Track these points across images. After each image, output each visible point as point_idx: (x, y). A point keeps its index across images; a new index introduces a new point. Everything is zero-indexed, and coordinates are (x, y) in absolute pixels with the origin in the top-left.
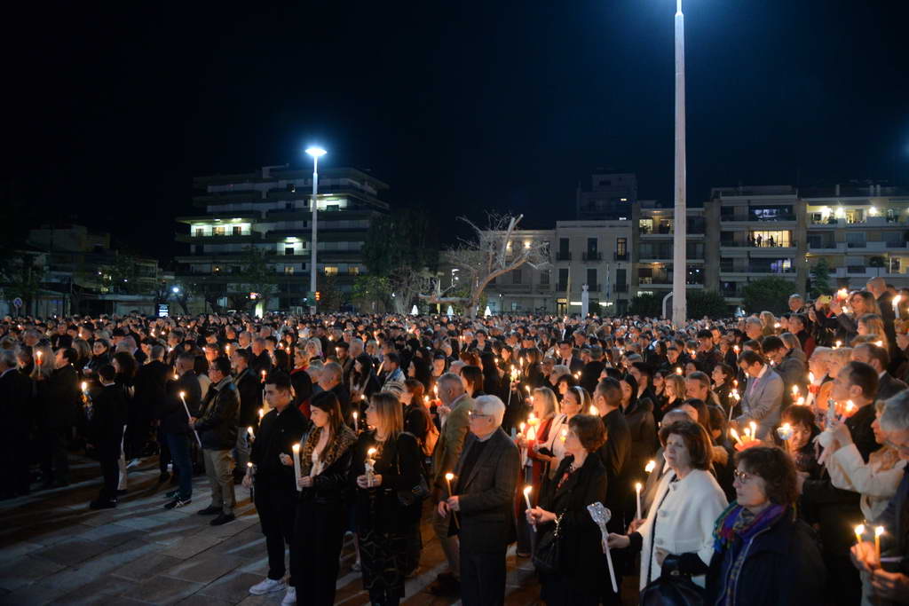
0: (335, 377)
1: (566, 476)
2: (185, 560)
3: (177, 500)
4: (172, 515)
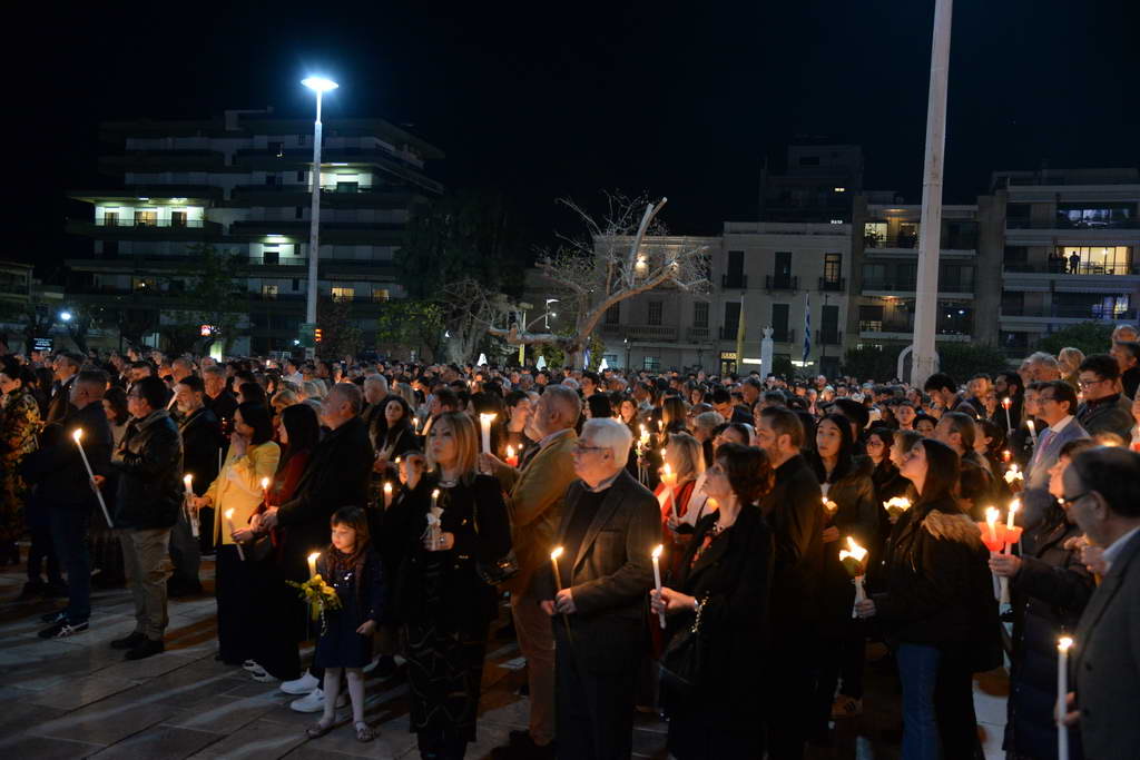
0: (349, 405)
1: (707, 541)
2: (70, 712)
3: (63, 623)
4: (49, 648)
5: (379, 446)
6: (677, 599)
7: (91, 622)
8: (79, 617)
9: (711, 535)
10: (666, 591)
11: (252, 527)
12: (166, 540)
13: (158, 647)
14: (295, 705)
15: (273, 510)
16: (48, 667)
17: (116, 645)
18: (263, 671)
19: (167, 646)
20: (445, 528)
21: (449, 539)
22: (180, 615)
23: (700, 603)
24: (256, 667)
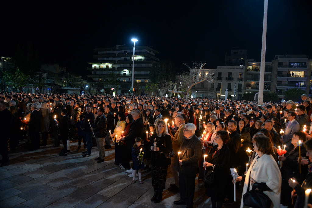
0: (138, 115)
1: (215, 152)
2: (88, 174)
3: (86, 154)
4: (84, 159)
5: (145, 120)
6: (209, 164)
7: (91, 154)
8: (89, 154)
9: (216, 150)
10: (206, 163)
11: (120, 139)
12: (104, 140)
13: (103, 160)
14: (129, 176)
15: (124, 137)
16: (83, 163)
17: (96, 159)
18: (123, 167)
19: (105, 160)
20: (157, 146)
21: (158, 149)
22: (107, 153)
23: (214, 165)
24: (121, 166)
